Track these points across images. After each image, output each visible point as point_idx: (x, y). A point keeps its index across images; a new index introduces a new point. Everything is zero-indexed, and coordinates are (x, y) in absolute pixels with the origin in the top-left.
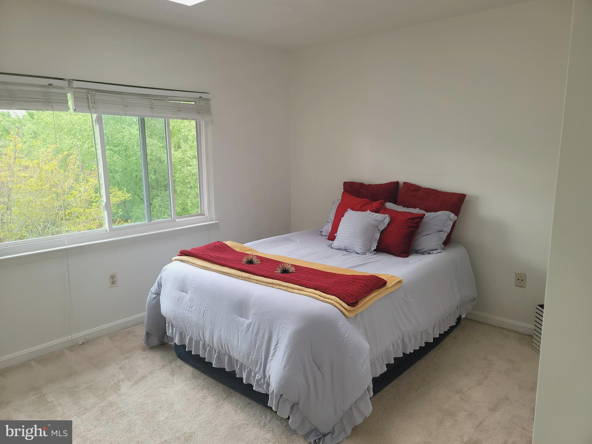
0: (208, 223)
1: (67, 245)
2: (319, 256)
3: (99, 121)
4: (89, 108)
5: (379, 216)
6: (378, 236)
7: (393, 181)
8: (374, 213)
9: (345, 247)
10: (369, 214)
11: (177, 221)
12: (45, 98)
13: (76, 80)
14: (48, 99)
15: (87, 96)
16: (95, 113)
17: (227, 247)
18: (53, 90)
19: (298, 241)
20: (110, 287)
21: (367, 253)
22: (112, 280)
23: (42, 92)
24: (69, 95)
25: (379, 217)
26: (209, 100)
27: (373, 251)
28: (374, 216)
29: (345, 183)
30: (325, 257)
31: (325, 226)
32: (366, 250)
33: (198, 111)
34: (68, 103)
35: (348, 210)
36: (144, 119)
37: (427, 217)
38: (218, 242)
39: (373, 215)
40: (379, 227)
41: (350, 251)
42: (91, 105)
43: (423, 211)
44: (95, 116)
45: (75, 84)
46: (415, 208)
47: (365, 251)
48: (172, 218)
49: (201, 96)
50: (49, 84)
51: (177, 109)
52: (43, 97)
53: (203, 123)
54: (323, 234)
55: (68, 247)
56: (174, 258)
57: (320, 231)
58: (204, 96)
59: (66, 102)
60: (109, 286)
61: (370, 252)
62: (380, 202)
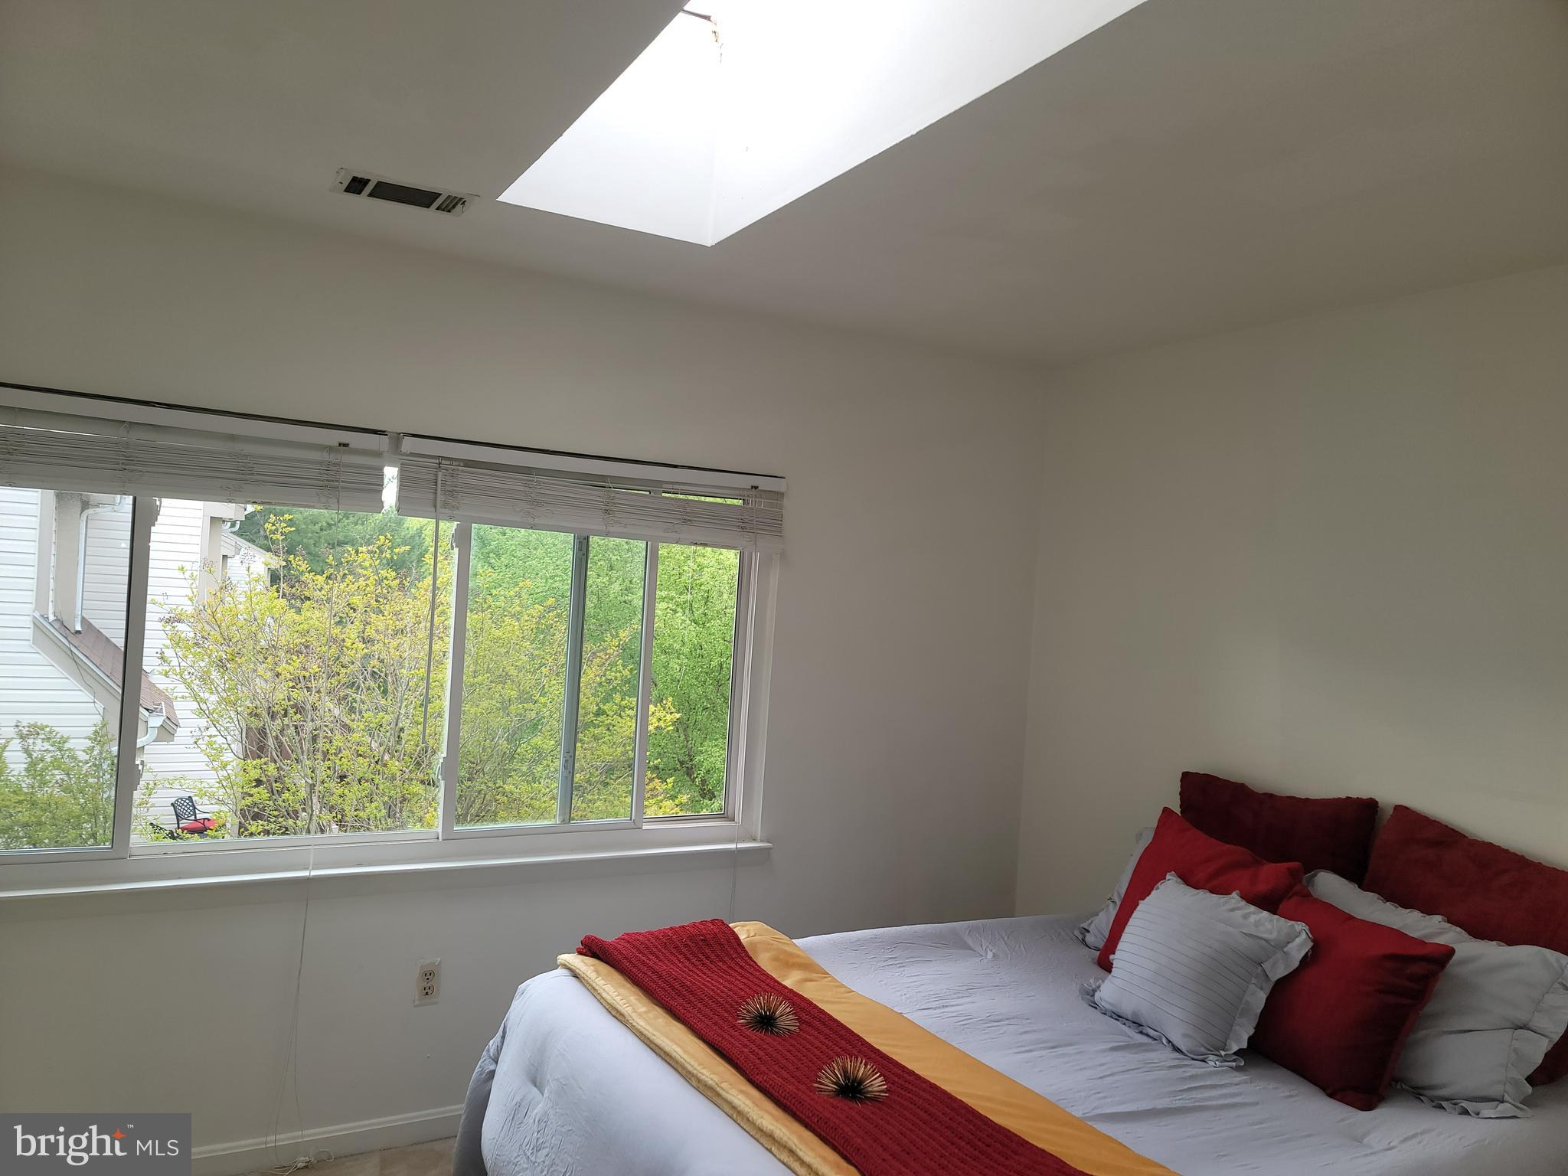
0: (732, 846)
1: (313, 869)
2: (1026, 1032)
3: (462, 539)
4: (435, 507)
5: (1267, 924)
6: (1258, 999)
7: (1354, 794)
8: (1253, 908)
9: (1135, 1014)
10: (1233, 910)
11: (644, 828)
12: (325, 477)
13: (414, 436)
14: (333, 481)
15: (436, 475)
16: (451, 519)
17: (732, 947)
18: (347, 459)
19: (990, 955)
20: (417, 1003)
21: (1211, 1057)
22: (425, 984)
23: (321, 463)
24: (391, 473)
25: (1268, 926)
26: (780, 495)
27: (1235, 1054)
28: (1253, 919)
29: (1186, 776)
30: (1045, 1042)
31: (1100, 914)
32: (1209, 1047)
33: (744, 525)
34: (380, 492)
35: (1168, 876)
36: (588, 537)
37: (1464, 962)
38: (712, 922)
39: (1246, 917)
40: (1266, 966)
41: (1151, 1032)
42: (440, 497)
43: (1459, 929)
44: (449, 528)
45: (408, 444)
46: (1428, 910)
47: (1203, 1050)
48: (631, 820)
49: (755, 485)
50: (340, 445)
51: (680, 517)
52: (321, 474)
53: (757, 557)
54: (1090, 939)
55: (315, 873)
56: (564, 958)
57: (1082, 925)
58: (764, 484)
59: (378, 486)
60: (414, 1001)
61: (1220, 1056)
62: (1289, 869)
